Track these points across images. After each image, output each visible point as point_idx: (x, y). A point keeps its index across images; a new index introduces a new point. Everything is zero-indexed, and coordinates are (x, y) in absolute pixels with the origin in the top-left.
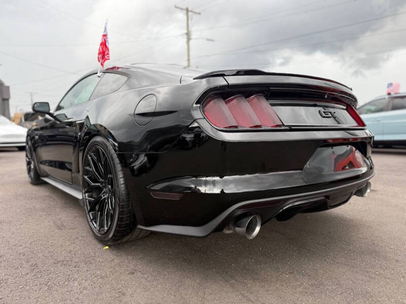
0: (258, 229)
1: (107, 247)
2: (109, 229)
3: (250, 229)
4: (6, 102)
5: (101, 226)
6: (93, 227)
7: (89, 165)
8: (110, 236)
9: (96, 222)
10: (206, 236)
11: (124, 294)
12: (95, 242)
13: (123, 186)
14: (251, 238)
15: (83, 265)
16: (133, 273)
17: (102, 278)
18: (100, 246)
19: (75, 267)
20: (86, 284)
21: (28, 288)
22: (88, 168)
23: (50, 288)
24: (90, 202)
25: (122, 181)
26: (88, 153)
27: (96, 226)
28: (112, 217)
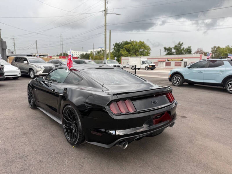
0: (127, 146)
1: (74, 147)
2: (75, 141)
3: (124, 145)
4: (4, 50)
5: (71, 138)
6: (67, 138)
7: (66, 114)
8: (76, 143)
9: (69, 136)
10: (110, 148)
11: (83, 166)
12: (69, 144)
13: (80, 125)
14: (124, 149)
15: (66, 154)
16: (85, 158)
17: (75, 160)
18: (71, 146)
19: (64, 155)
20: (69, 162)
21: (51, 163)
22: (65, 115)
23: (58, 164)
24: (66, 128)
25: (80, 123)
26: (65, 110)
27: (69, 138)
28: (76, 137)
